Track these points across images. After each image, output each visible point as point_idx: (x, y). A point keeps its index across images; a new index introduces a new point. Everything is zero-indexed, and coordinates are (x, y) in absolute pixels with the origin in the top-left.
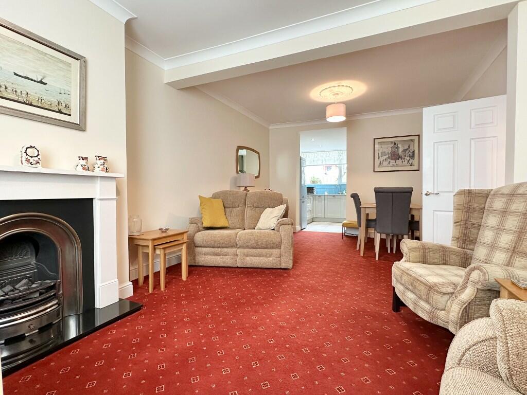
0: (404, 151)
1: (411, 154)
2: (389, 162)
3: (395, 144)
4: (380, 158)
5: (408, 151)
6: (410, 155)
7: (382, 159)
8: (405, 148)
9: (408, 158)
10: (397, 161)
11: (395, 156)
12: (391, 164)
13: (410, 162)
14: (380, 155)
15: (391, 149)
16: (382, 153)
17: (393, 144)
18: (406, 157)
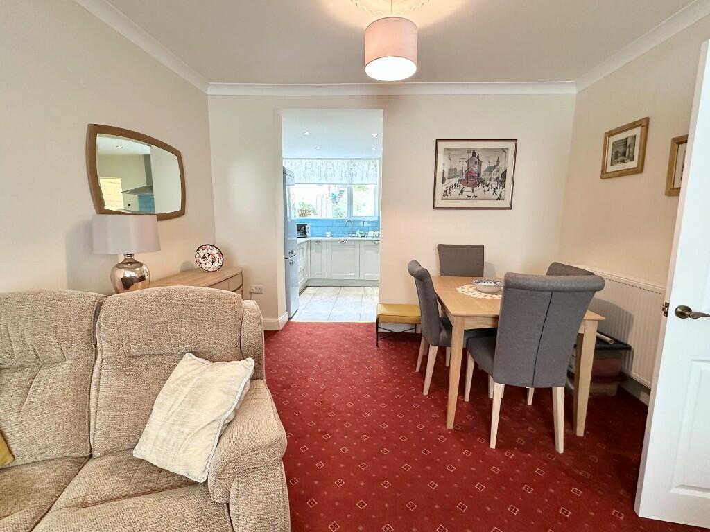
0: (490, 169)
1: (500, 176)
2: (462, 191)
3: (474, 154)
4: (447, 181)
5: (495, 171)
6: (498, 178)
7: (450, 183)
8: (492, 164)
9: (495, 185)
10: (475, 189)
11: (472, 179)
12: (465, 194)
13: (498, 192)
14: (446, 176)
15: (466, 164)
16: (450, 171)
17: (471, 155)
18: (491, 183)
